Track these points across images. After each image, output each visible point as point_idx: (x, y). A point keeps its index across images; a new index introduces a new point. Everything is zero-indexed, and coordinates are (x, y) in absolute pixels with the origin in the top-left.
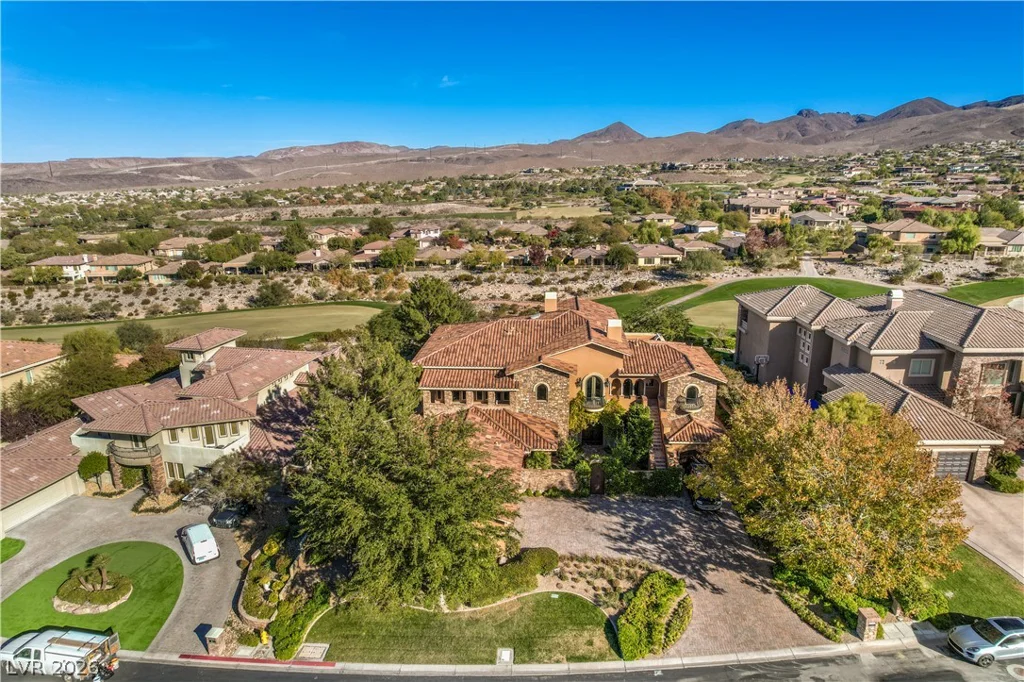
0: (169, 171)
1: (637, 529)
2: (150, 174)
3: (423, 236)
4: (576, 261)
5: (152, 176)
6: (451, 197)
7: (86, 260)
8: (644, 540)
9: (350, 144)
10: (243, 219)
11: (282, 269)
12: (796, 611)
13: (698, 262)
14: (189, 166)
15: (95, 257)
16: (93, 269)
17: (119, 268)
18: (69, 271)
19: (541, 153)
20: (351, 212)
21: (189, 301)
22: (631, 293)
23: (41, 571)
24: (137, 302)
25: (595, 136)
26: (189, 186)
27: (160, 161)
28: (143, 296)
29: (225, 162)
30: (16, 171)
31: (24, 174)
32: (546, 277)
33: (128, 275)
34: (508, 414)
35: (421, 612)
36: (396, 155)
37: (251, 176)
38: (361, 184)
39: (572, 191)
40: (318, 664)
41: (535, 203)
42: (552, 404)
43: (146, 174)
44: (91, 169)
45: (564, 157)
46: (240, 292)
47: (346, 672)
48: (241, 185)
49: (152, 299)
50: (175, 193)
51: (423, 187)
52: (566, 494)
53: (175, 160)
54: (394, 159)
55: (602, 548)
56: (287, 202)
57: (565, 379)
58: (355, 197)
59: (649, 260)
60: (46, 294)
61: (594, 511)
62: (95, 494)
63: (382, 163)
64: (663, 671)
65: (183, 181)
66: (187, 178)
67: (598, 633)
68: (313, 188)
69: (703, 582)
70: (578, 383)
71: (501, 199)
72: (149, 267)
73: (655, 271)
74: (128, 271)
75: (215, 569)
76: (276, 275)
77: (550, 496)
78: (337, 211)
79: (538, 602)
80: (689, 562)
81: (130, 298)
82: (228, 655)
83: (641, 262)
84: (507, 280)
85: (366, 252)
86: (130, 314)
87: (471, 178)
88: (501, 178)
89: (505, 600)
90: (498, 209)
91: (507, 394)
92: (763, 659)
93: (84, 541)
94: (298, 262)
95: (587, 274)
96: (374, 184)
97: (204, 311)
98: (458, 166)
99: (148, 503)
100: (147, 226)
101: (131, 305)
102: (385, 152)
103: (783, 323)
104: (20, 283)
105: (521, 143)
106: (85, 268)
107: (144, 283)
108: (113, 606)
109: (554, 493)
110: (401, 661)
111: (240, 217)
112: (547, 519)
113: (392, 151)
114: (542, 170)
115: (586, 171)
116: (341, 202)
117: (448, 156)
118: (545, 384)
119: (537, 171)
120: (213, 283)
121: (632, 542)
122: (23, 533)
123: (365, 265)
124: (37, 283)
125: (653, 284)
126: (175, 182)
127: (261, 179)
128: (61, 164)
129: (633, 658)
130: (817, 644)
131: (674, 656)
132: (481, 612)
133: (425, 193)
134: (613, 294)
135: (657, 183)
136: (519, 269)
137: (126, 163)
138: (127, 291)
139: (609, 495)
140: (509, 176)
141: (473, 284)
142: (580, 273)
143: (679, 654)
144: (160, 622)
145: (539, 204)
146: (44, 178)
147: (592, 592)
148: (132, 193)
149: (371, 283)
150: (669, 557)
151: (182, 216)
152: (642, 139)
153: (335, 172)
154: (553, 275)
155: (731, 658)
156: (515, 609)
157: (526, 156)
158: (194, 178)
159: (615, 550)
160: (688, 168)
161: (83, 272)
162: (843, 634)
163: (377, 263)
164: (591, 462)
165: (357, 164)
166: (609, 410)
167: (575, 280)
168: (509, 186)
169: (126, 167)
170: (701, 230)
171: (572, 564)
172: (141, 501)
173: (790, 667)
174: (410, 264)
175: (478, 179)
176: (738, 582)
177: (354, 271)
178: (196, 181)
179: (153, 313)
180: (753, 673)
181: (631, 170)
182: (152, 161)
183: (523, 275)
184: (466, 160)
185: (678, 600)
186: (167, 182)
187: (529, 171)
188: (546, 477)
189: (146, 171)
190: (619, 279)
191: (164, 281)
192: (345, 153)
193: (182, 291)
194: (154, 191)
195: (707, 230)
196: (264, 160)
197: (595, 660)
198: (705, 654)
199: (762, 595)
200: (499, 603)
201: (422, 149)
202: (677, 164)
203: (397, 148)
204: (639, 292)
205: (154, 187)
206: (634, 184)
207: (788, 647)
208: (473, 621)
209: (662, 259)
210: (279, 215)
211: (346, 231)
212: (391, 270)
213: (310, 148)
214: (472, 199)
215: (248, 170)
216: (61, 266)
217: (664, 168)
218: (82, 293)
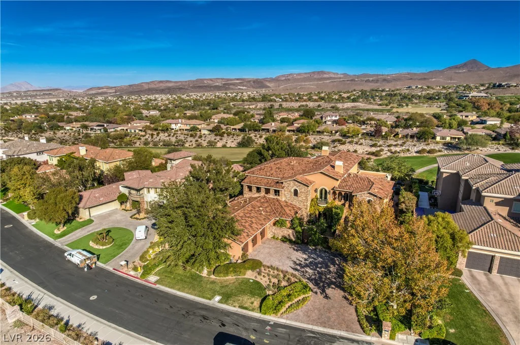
0: (234, 84)
1: (311, 263)
2: (227, 85)
3: (329, 118)
4: (400, 136)
5: (227, 86)
6: (361, 100)
7: (180, 122)
8: (310, 268)
9: (319, 72)
10: (258, 107)
11: (256, 130)
12: (358, 316)
13: (470, 141)
14: (243, 82)
15: (183, 121)
16: (182, 125)
17: (191, 126)
18: (173, 126)
19: (420, 78)
20: (307, 106)
21: (213, 142)
22: (425, 155)
23: (93, 231)
24: (194, 140)
25: (457, 68)
26: (241, 91)
27: (231, 80)
28: (197, 138)
29: (259, 80)
30: (178, 84)
31: (180, 86)
32: (381, 142)
33: (194, 129)
34: (278, 200)
35: (196, 274)
36: (340, 78)
37: (269, 87)
38: (319, 92)
39: (430, 99)
40: (151, 283)
41: (404, 105)
42: (300, 199)
43: (225, 86)
44: (205, 83)
45: (433, 80)
46: (235, 140)
47: (158, 289)
48: (263, 91)
49: (199, 140)
50: (235, 94)
51: (348, 95)
52: (290, 241)
53: (238, 79)
54: (339, 80)
55: (287, 266)
56: (281, 100)
57: (306, 187)
58: (313, 98)
59: (443, 138)
60: (163, 135)
61: (297, 251)
62: (123, 209)
63: (332, 82)
64: (274, 323)
65: (240, 89)
66: (241, 87)
67: (258, 300)
68: (296, 94)
69: (323, 291)
70: (316, 191)
71: (386, 102)
72: (203, 126)
73: (445, 144)
74: (194, 127)
75: (142, 243)
76: (252, 133)
77: (283, 241)
78: (301, 105)
79: (243, 281)
80: (324, 282)
81: (191, 139)
82: (126, 272)
83: (438, 139)
84: (359, 143)
85: (295, 125)
86: (190, 146)
87: (376, 90)
88: (392, 91)
89: (230, 277)
90: (384, 107)
91: (279, 191)
92: (324, 332)
93: (110, 225)
94: (263, 128)
95: (404, 143)
96: (325, 92)
97: (218, 146)
98: (371, 84)
99: (137, 216)
100: (216, 109)
101: (191, 141)
102: (336, 76)
103: (451, 173)
104: (156, 130)
105: (409, 72)
106: (179, 125)
107: (199, 133)
108: (104, 247)
109: (285, 240)
110: (179, 290)
111: (257, 106)
112: (273, 249)
113: (339, 76)
114: (416, 87)
115: (444, 88)
116: (305, 101)
117: (368, 79)
118: (297, 189)
119: (414, 87)
120: (225, 135)
121: (303, 267)
122: (95, 218)
123: (293, 131)
124: (162, 130)
125: (440, 151)
126: (236, 89)
127: (273, 89)
128: (194, 81)
129: (265, 314)
130: (357, 333)
131: (284, 318)
132: (218, 279)
133: (348, 98)
134: (415, 154)
135: (486, 95)
136: (368, 138)
137: (218, 81)
138: (192, 136)
139: (310, 246)
140: (398, 90)
141: (341, 144)
142: (400, 142)
143: (287, 318)
144: (114, 256)
145: (407, 105)
146: (186, 87)
147: (268, 283)
148: (217, 94)
149: (293, 140)
150: (315, 277)
151: (233, 105)
152: (488, 69)
153: (308, 86)
154: (384, 142)
155: (310, 327)
156: (232, 282)
157: (411, 79)
158: (244, 88)
159: (292, 268)
160: (512, 86)
161: (178, 127)
162: (374, 332)
163: (299, 130)
164: (303, 228)
165: (320, 82)
166: (329, 206)
167: (396, 145)
168: (395, 95)
169: (218, 82)
170: (488, 123)
171: (268, 270)
172: (135, 214)
173: (334, 338)
174: (314, 132)
175: (380, 91)
176: (341, 296)
177: (287, 133)
178: (245, 89)
179: (198, 146)
180: (314, 335)
181: (473, 87)
182: (228, 80)
183: (369, 141)
184: (377, 81)
185: (304, 296)
186: (232, 89)
187: (409, 87)
188: (282, 231)
189: (224, 84)
190: (421, 146)
191: (207, 132)
192: (315, 76)
193: (212, 137)
194: (226, 93)
195: (493, 123)
196: (276, 80)
197: (249, 310)
198: (299, 322)
199: (348, 305)
200: (227, 278)
201: (355, 75)
202: (503, 84)
203: (343, 74)
204: (430, 155)
205: (227, 91)
206: (470, 95)
207: (340, 330)
208: (213, 282)
209: (451, 138)
210: (273, 106)
211: (292, 114)
212: (304, 134)
213: (299, 74)
214: (372, 101)
215: (268, 85)
216: (171, 124)
217: (494, 86)
218: (175, 135)
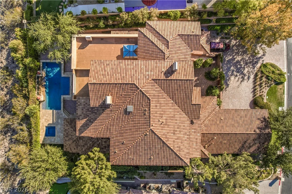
1: (238, 72)
8: (243, 71)
64: (288, 73)
67: (278, 87)
80: (253, 60)
121: (244, 75)
147: (266, 87)
150: (251, 65)
197: (284, 88)
